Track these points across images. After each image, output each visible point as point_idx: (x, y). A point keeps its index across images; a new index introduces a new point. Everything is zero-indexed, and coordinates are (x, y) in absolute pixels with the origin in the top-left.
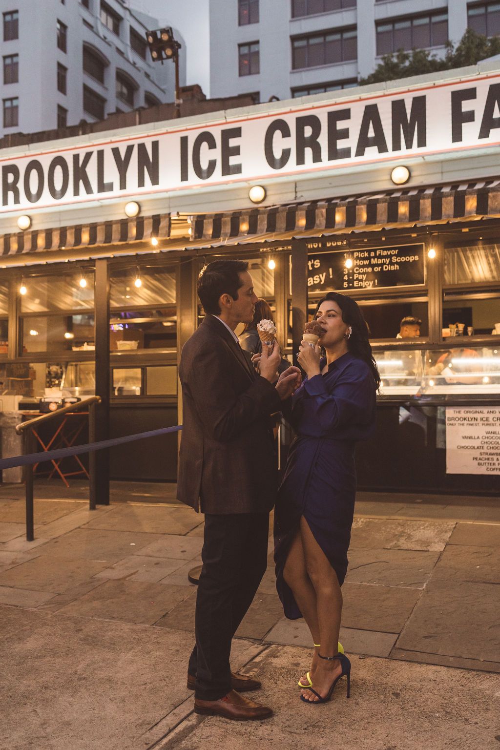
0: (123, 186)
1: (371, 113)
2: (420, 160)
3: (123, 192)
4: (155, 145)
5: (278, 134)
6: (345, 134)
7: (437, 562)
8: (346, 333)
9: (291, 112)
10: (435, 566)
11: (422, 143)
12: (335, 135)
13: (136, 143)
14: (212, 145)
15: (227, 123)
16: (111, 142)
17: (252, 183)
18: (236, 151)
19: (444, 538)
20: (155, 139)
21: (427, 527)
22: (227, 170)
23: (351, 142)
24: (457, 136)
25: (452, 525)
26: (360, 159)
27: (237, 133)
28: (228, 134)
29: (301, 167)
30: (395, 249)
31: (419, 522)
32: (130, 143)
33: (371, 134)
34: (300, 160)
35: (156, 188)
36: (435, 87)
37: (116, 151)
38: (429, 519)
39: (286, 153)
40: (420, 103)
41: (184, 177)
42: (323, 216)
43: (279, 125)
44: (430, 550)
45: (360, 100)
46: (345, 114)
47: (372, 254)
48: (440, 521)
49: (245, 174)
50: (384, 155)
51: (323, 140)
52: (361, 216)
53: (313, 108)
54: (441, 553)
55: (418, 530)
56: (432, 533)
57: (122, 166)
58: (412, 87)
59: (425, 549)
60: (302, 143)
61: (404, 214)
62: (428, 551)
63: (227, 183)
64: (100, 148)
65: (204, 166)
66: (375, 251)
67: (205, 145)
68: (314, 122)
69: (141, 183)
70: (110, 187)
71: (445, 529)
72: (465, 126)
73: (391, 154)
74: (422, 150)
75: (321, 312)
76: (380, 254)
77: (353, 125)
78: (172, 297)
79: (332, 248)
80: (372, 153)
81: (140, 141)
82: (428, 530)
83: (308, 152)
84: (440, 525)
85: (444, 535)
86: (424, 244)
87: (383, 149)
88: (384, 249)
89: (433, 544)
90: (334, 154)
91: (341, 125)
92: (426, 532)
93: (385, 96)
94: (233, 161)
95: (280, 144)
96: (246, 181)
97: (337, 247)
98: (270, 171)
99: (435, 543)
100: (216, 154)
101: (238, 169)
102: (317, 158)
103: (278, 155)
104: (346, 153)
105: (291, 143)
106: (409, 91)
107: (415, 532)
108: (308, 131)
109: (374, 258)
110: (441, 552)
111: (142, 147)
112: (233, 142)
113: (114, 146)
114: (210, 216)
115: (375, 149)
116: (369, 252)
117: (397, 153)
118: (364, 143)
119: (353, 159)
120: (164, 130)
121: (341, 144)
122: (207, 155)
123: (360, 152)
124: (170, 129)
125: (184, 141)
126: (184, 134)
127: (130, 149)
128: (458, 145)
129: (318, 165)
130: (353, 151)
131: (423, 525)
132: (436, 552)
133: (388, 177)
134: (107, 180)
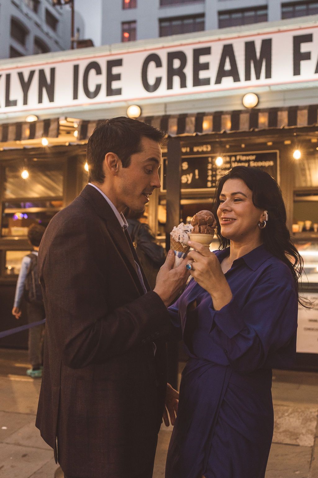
0: (25, 102)
1: (228, 51)
2: (267, 89)
3: (26, 107)
4: (53, 71)
5: (152, 65)
6: (206, 66)
7: (311, 461)
8: (261, 220)
9: (163, 48)
10: (310, 467)
11: (268, 75)
12: (198, 67)
13: (37, 69)
14: (99, 72)
15: (111, 55)
16: (17, 68)
17: (130, 103)
18: (118, 77)
19: (310, 428)
20: (53, 66)
21: (291, 413)
22: (110, 92)
23: (211, 73)
24: (297, 71)
25: (315, 412)
26: (218, 87)
27: (119, 63)
28: (111, 64)
29: (170, 92)
30: (253, 155)
31: (282, 407)
32: (32, 68)
33: (228, 67)
34: (170, 86)
35: (52, 105)
36: (279, 31)
37: (21, 75)
38: (292, 404)
39: (158, 81)
40: (267, 44)
41: (75, 97)
42: (192, 123)
43: (154, 58)
44: (301, 444)
45: (219, 40)
46: (207, 51)
47: (233, 159)
48: (302, 407)
49: (124, 96)
50: (237, 84)
51: (189, 71)
52: (225, 124)
53: (181, 45)
54: (313, 448)
55: (282, 417)
56: (297, 421)
57: (26, 86)
58: (260, 31)
59: (294, 442)
60: (171, 72)
61: (264, 124)
62: (298, 445)
63: (109, 103)
64: (8, 72)
65: (92, 88)
66: (235, 156)
67: (93, 72)
68: (181, 56)
69: (40, 101)
70: (15, 103)
71: (309, 417)
72: (304, 64)
73: (243, 83)
74: (269, 81)
75: (224, 195)
76: (239, 160)
77: (213, 59)
78: (60, 190)
79: (198, 153)
80: (228, 82)
81: (41, 67)
82: (293, 417)
83: (176, 80)
84: (303, 412)
85: (310, 425)
86: (278, 151)
87: (237, 79)
88: (243, 155)
89: (301, 436)
90: (197, 82)
91: (203, 59)
92: (291, 420)
93: (239, 37)
94: (115, 85)
95: (153, 72)
96: (125, 101)
97: (203, 152)
98: (145, 94)
99: (303, 435)
100: (102, 79)
101: (119, 92)
102: (183, 84)
103: (151, 81)
104: (207, 82)
105: (163, 72)
106: (259, 34)
107: (281, 419)
108: (177, 64)
109: (234, 162)
110: (311, 447)
111: (42, 72)
112: (116, 70)
113: (20, 70)
114: (94, 122)
115: (231, 79)
116: (230, 157)
117: (248, 83)
118: (221, 74)
119: (213, 86)
120: (60, 59)
121: (203, 75)
122: (94, 80)
123: (218, 81)
124: (65, 58)
125: (76, 68)
126: (76, 63)
127: (32, 73)
128: (297, 78)
129: (184, 90)
130: (213, 80)
131: (287, 411)
132: (306, 447)
133: (240, 102)
134: (12, 98)
